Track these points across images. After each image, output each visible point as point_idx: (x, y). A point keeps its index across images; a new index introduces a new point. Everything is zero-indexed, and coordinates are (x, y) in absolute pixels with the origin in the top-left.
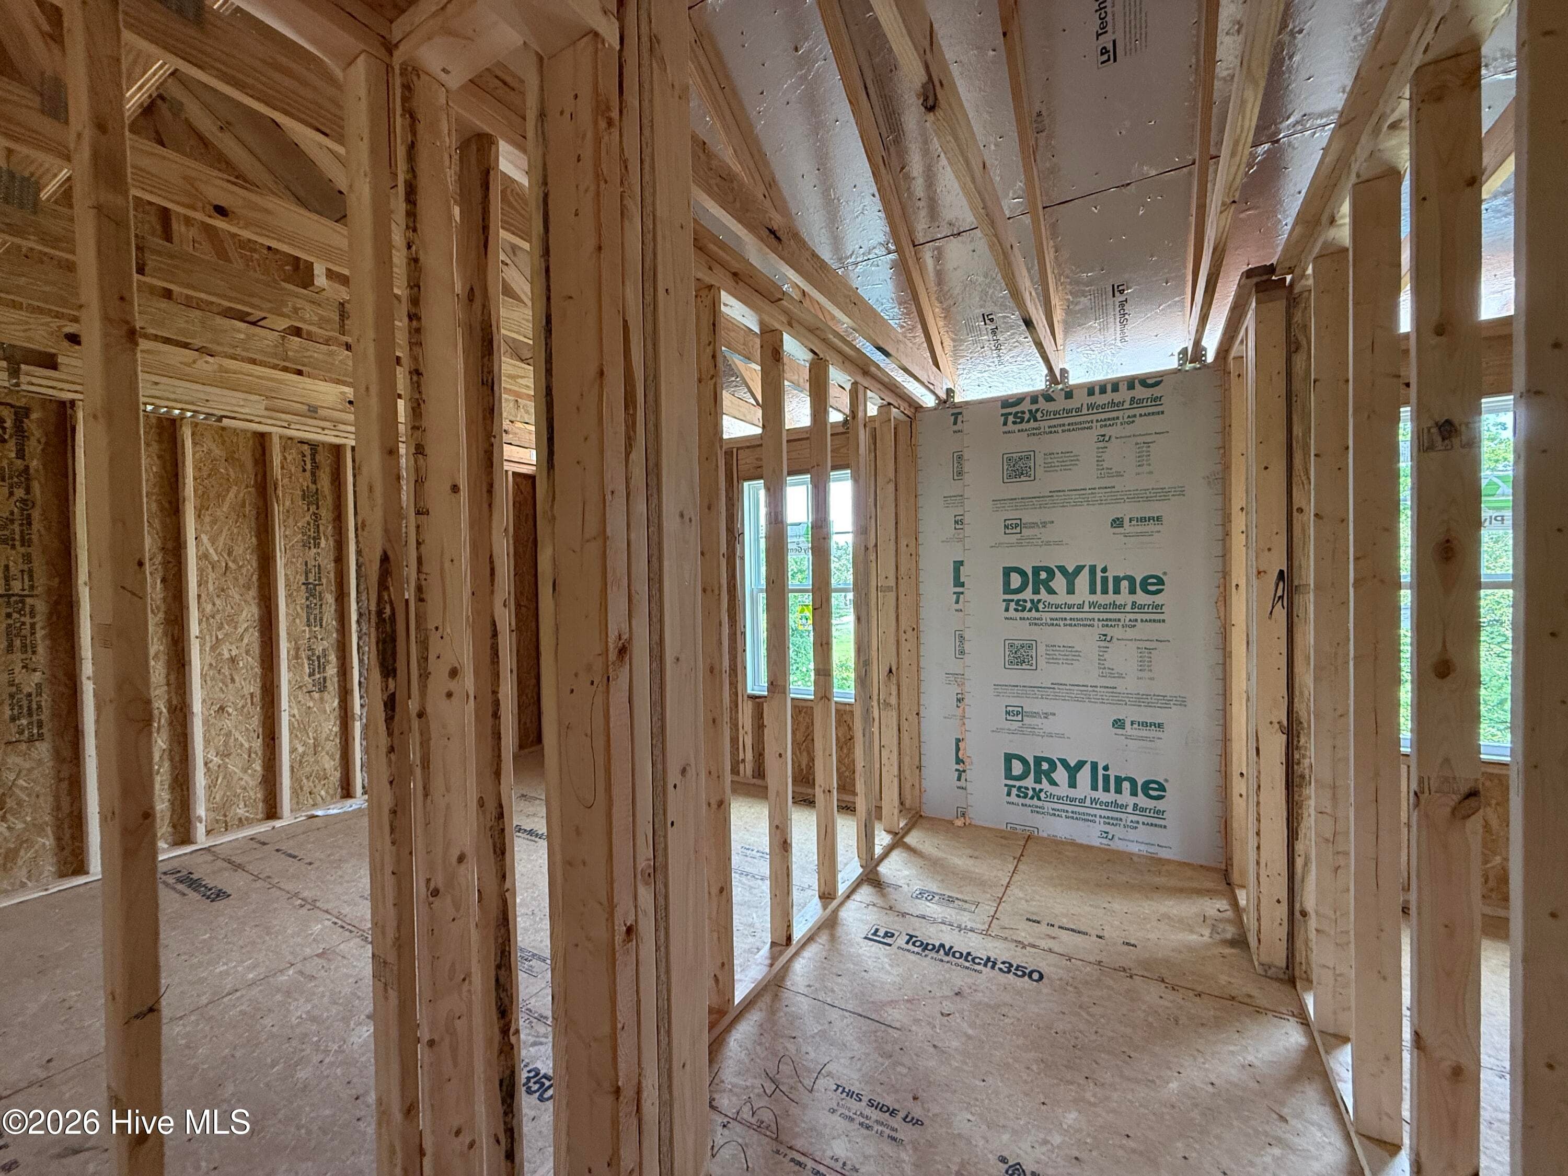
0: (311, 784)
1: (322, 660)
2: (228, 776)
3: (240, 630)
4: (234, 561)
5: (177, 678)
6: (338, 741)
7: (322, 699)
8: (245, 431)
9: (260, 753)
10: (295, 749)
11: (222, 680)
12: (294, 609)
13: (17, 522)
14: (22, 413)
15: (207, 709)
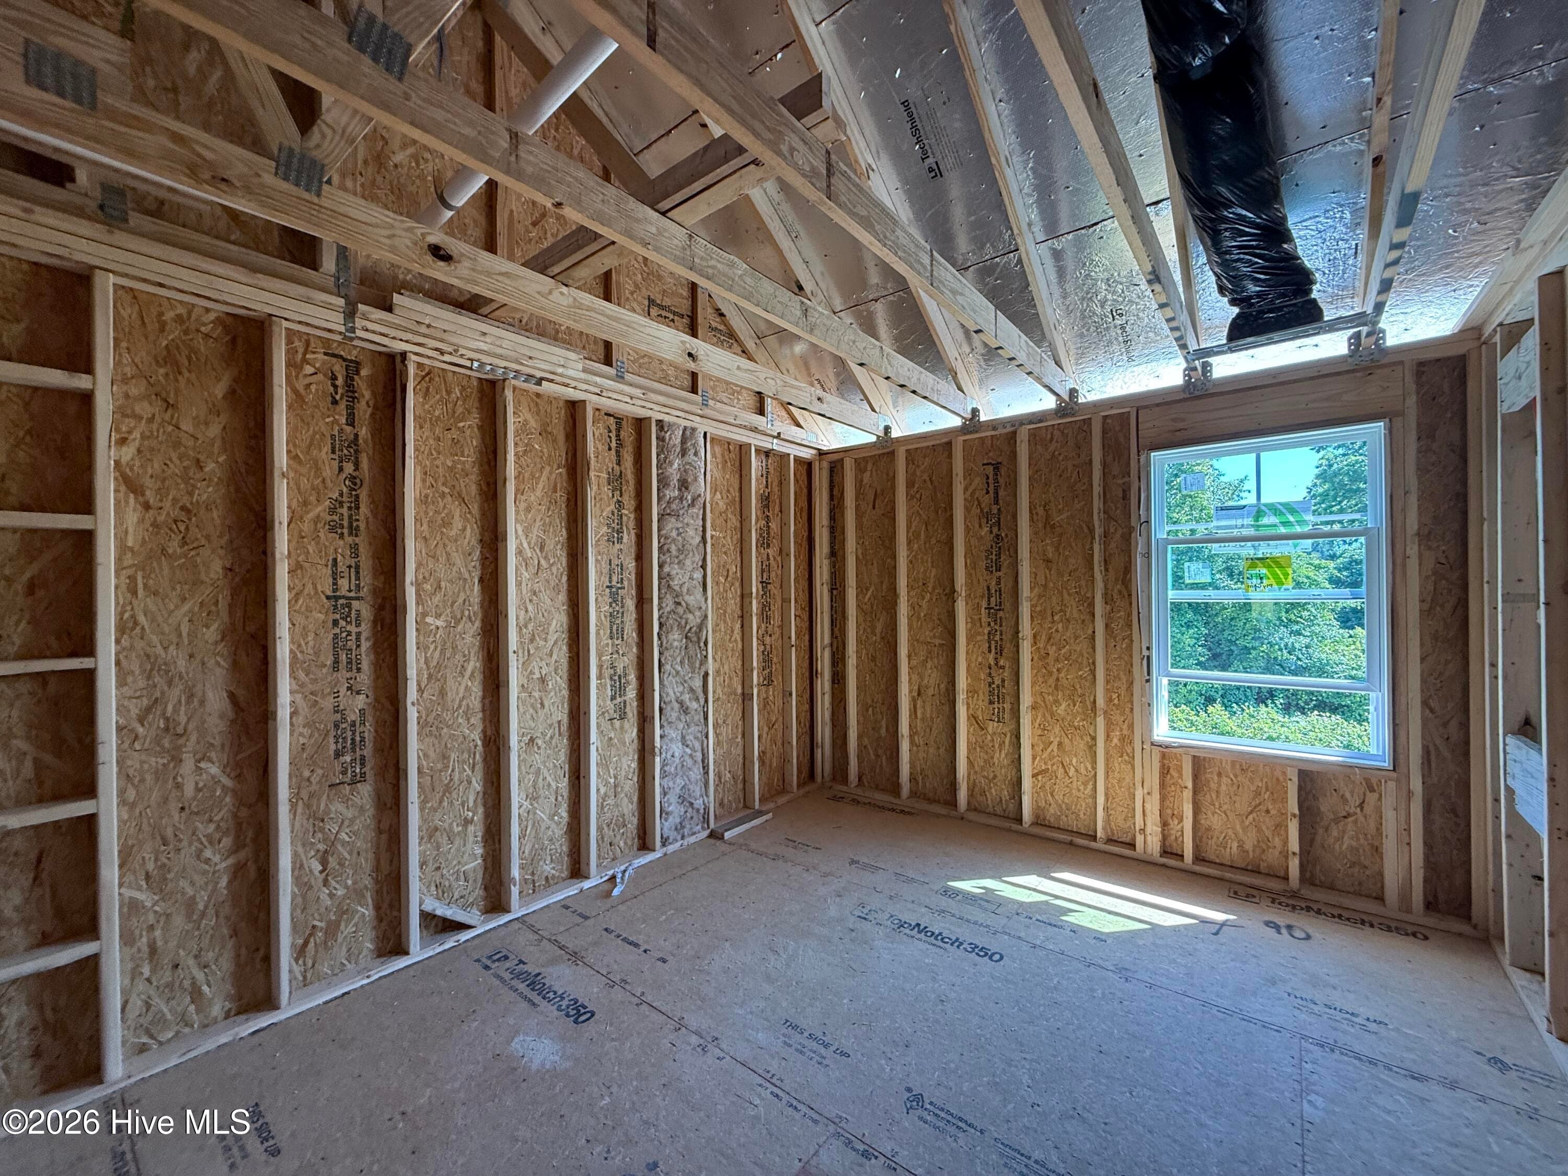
0: (611, 833)
1: (623, 681)
2: (536, 824)
3: (550, 643)
4: (546, 558)
5: (491, 702)
6: (635, 779)
7: (622, 728)
8: (558, 397)
9: (566, 794)
10: (598, 790)
11: (532, 706)
12: (599, 618)
13: (346, 505)
14: (353, 367)
15: (520, 741)
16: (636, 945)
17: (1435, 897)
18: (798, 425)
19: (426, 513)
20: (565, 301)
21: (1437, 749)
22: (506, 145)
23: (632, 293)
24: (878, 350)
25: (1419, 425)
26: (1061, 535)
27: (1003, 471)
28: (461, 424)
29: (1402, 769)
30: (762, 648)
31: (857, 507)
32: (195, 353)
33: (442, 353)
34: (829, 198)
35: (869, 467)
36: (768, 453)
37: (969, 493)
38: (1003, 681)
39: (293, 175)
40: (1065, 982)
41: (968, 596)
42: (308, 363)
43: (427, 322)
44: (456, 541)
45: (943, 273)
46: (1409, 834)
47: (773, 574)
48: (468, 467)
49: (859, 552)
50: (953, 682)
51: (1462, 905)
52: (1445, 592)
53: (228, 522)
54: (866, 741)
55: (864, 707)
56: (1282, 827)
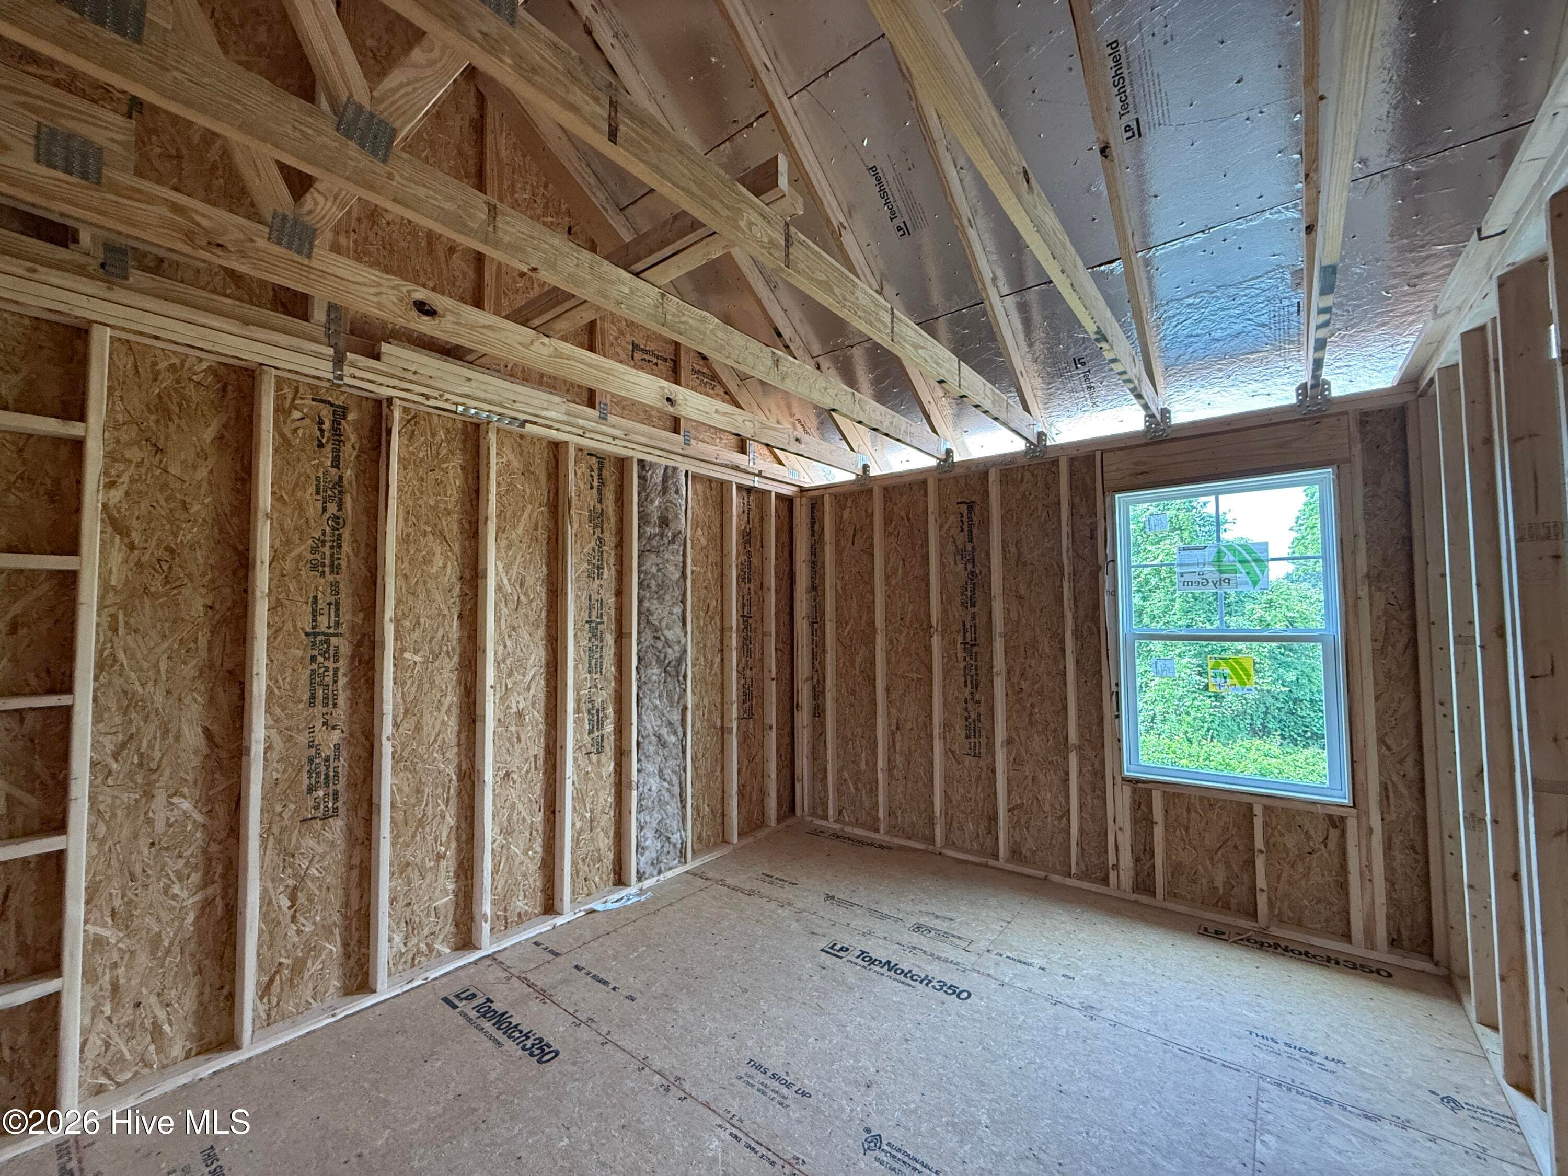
0: (586, 868)
1: (601, 715)
2: (510, 858)
3: (528, 678)
4: (526, 594)
5: (467, 737)
6: (612, 813)
7: (599, 761)
8: (541, 438)
9: (540, 829)
10: (573, 825)
11: (509, 740)
12: (577, 652)
13: (328, 544)
14: (340, 412)
15: (495, 776)
16: (605, 983)
17: (1399, 931)
18: (781, 463)
19: (408, 551)
20: (545, 351)
21: (1394, 785)
22: (484, 217)
23: (616, 339)
24: (849, 397)
25: (1364, 471)
26: (1033, 572)
27: (977, 510)
28: (445, 465)
29: (1361, 805)
30: (743, 682)
31: (837, 543)
32: (187, 401)
33: (427, 399)
34: (787, 266)
35: (849, 504)
36: (749, 490)
37: (943, 531)
38: (979, 716)
39: (285, 240)
40: (1030, 1021)
41: (943, 632)
42: (297, 409)
43: (414, 369)
44: (437, 578)
45: (904, 329)
46: (1370, 871)
47: (754, 609)
48: (450, 506)
49: (839, 588)
50: (930, 716)
51: (1424, 942)
52: (1396, 632)
53: (211, 562)
54: (846, 775)
55: (843, 740)
56: (1250, 864)
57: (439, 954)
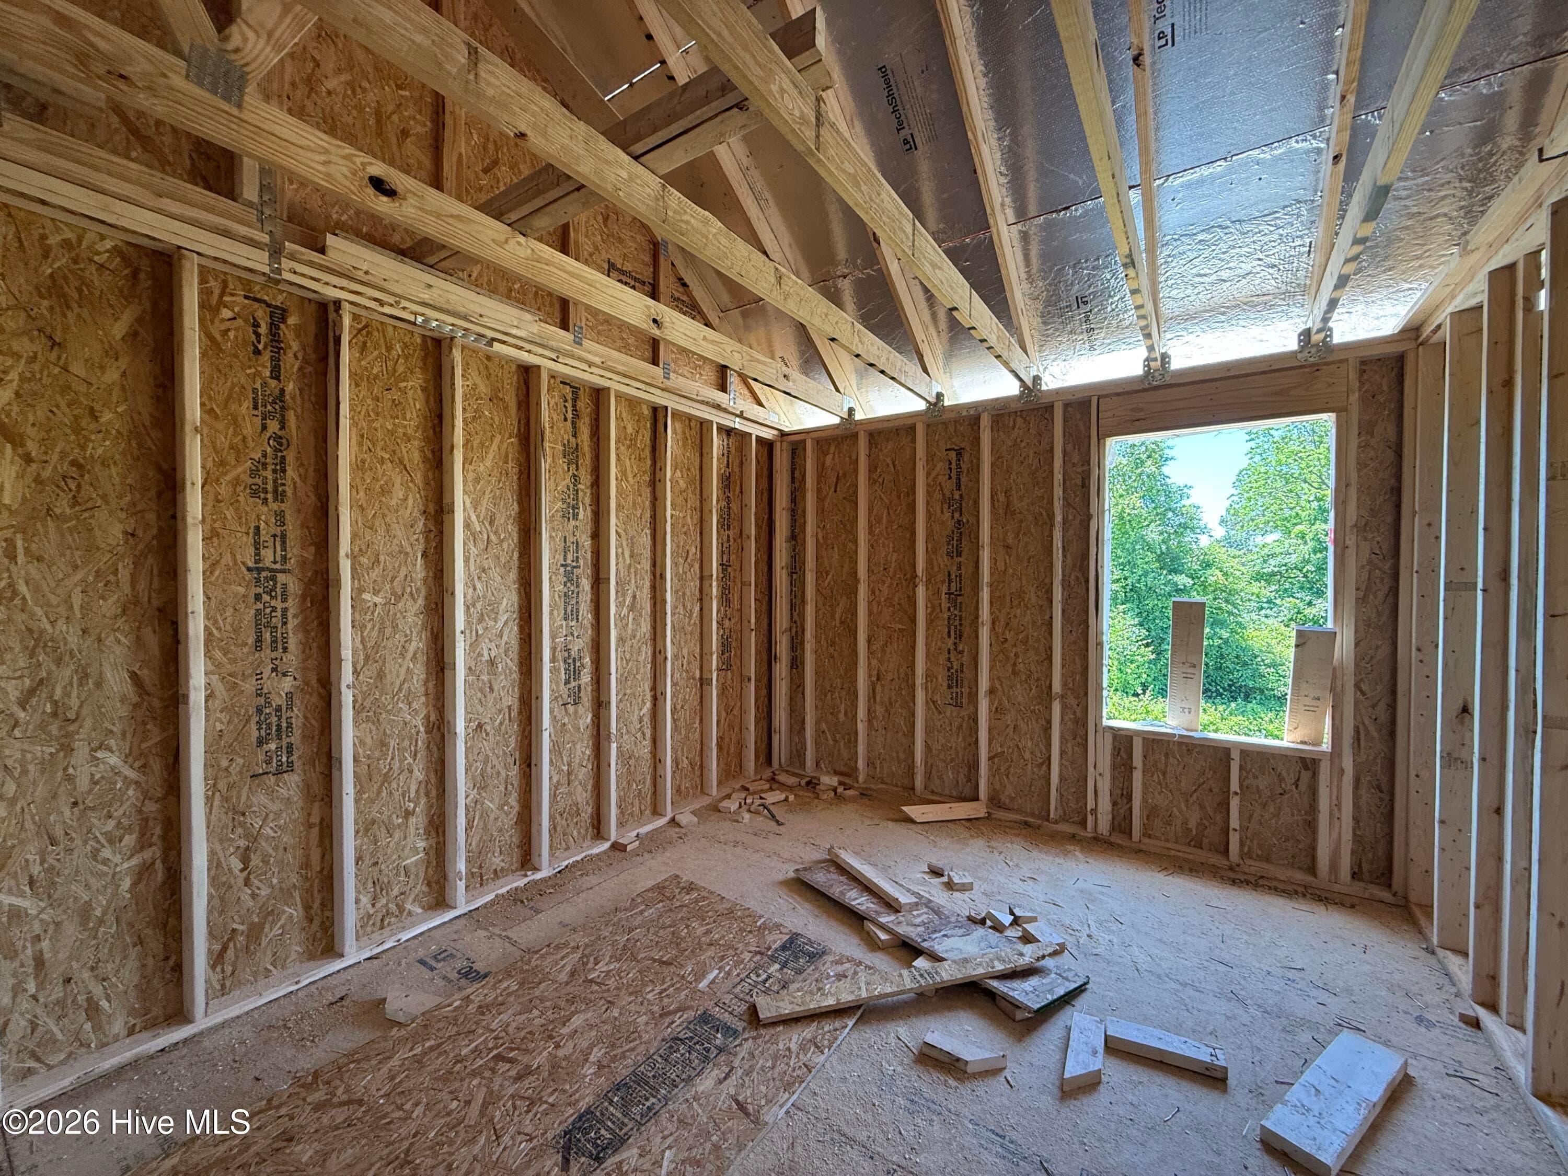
0: (564, 822)
1: (578, 664)
2: (485, 814)
3: (500, 624)
4: (495, 533)
5: (435, 686)
6: (590, 766)
7: (576, 712)
8: (510, 360)
9: (516, 783)
10: (551, 778)
11: (481, 690)
12: (552, 597)
13: (270, 468)
14: (279, 315)
15: (467, 728)
17: (1360, 866)
18: (760, 404)
19: (363, 479)
20: (520, 253)
21: (1366, 729)
22: (464, 61)
23: (591, 255)
24: (849, 326)
25: (1360, 421)
26: (1021, 521)
27: (966, 457)
28: (403, 384)
29: (1338, 751)
30: (721, 632)
31: (819, 491)
32: (88, 286)
33: (382, 305)
34: (818, 149)
35: (832, 450)
36: (728, 432)
37: (931, 478)
38: (962, 665)
39: (208, 81)
41: (928, 581)
42: (226, 306)
43: (365, 268)
44: (397, 511)
45: (924, 244)
46: (1340, 809)
47: (733, 557)
48: (410, 431)
49: (820, 536)
50: (912, 667)
51: (1383, 874)
52: (1378, 580)
53: (129, 481)
54: (824, 726)
55: (822, 692)
56: (1225, 806)
57: (410, 914)
